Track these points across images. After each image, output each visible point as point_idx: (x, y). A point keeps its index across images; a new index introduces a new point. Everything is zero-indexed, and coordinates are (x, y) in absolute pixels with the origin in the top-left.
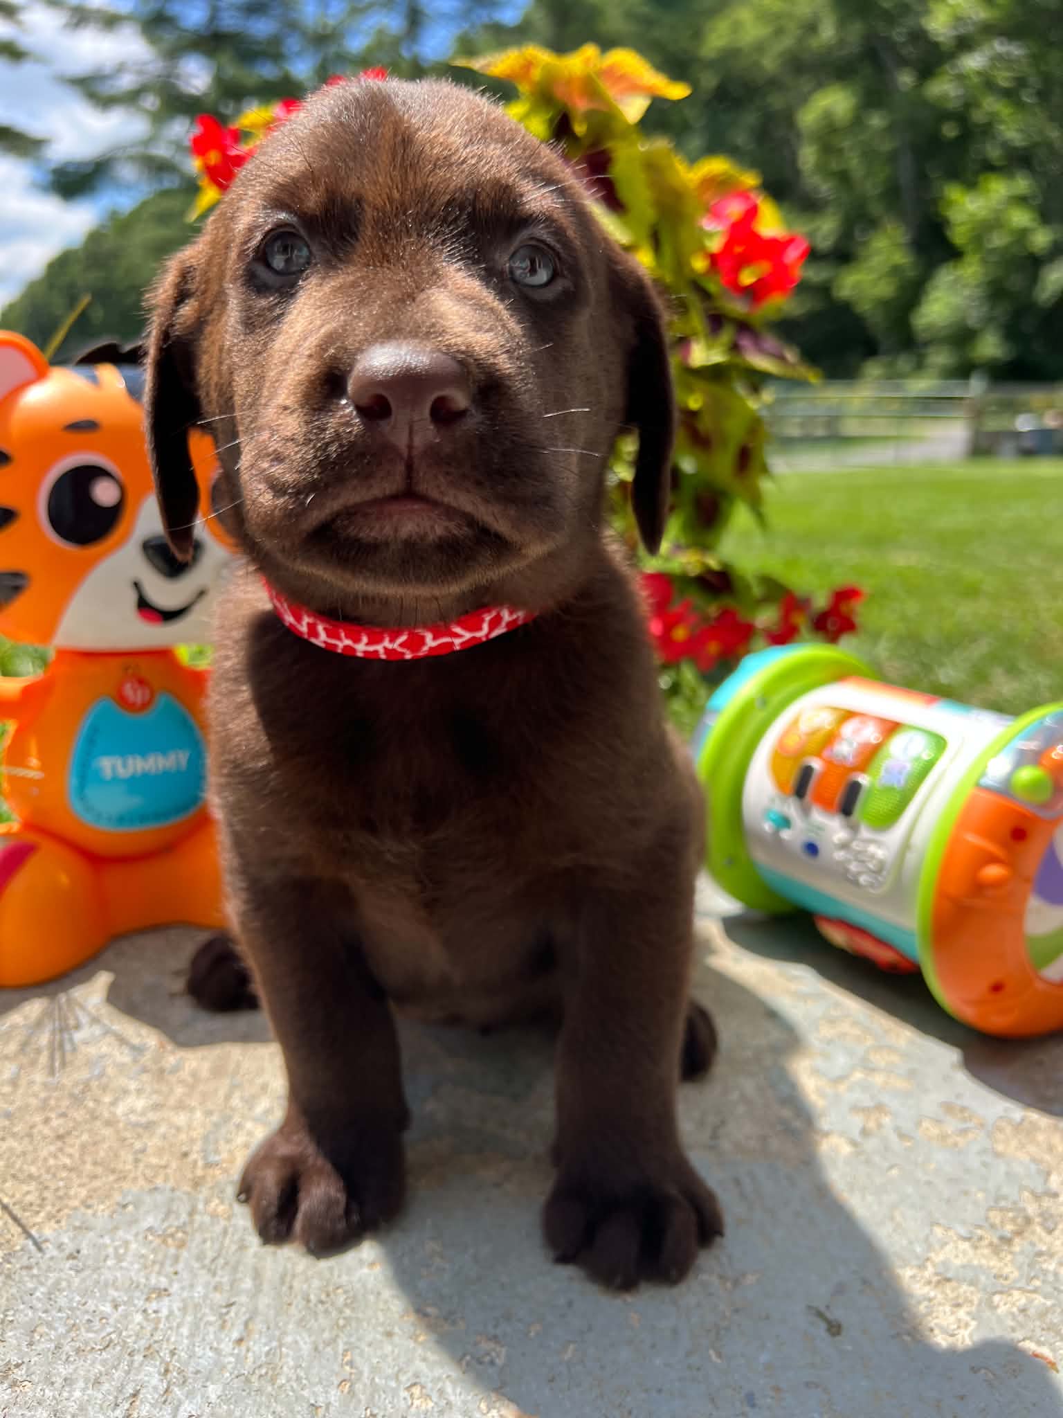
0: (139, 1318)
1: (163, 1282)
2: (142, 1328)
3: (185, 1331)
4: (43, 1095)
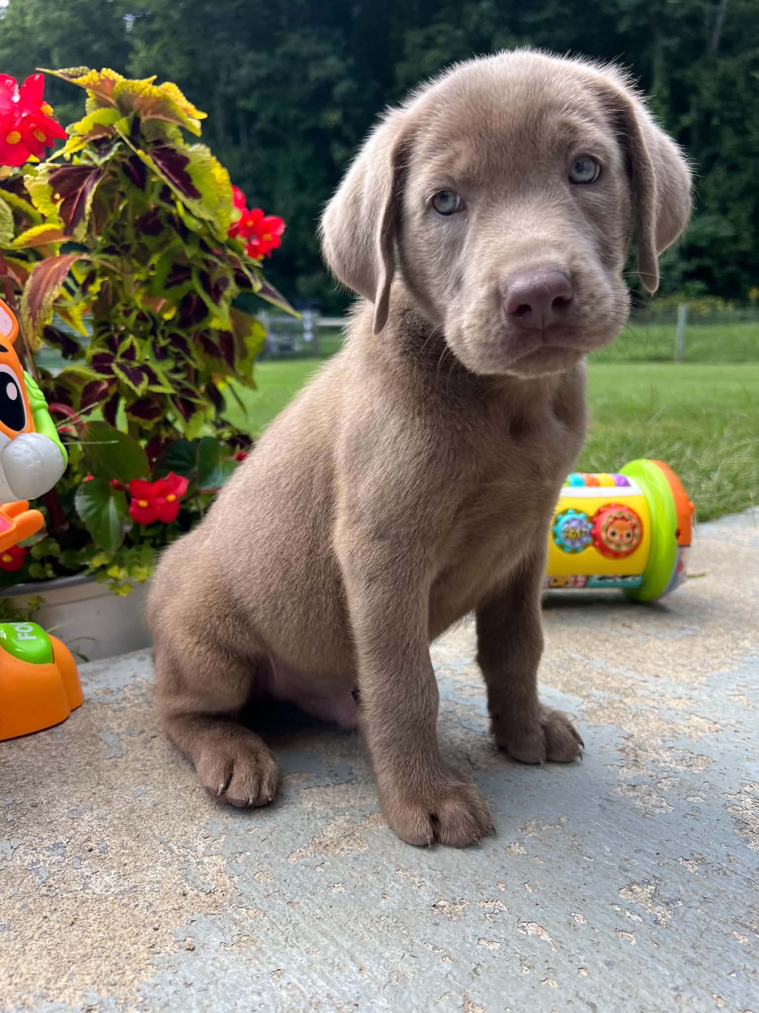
0: (284, 993)
1: (272, 968)
2: (292, 996)
3: (321, 983)
4: (18, 905)
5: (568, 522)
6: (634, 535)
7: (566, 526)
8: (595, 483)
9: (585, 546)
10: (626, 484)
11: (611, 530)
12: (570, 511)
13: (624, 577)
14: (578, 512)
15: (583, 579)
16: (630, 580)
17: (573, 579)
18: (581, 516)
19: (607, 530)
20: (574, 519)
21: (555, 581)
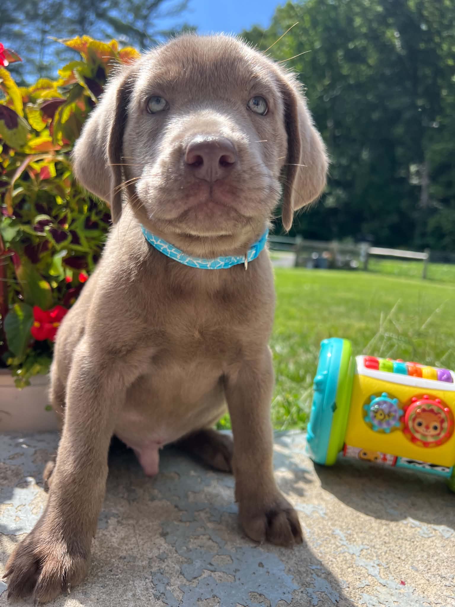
5: (378, 403)
6: (442, 429)
7: (376, 406)
8: (418, 374)
9: (393, 430)
10: (449, 379)
11: (418, 420)
12: (383, 394)
13: (432, 466)
14: (391, 396)
15: (392, 458)
16: (439, 469)
17: (382, 456)
18: (394, 401)
19: (414, 420)
20: (385, 402)
21: (365, 454)
